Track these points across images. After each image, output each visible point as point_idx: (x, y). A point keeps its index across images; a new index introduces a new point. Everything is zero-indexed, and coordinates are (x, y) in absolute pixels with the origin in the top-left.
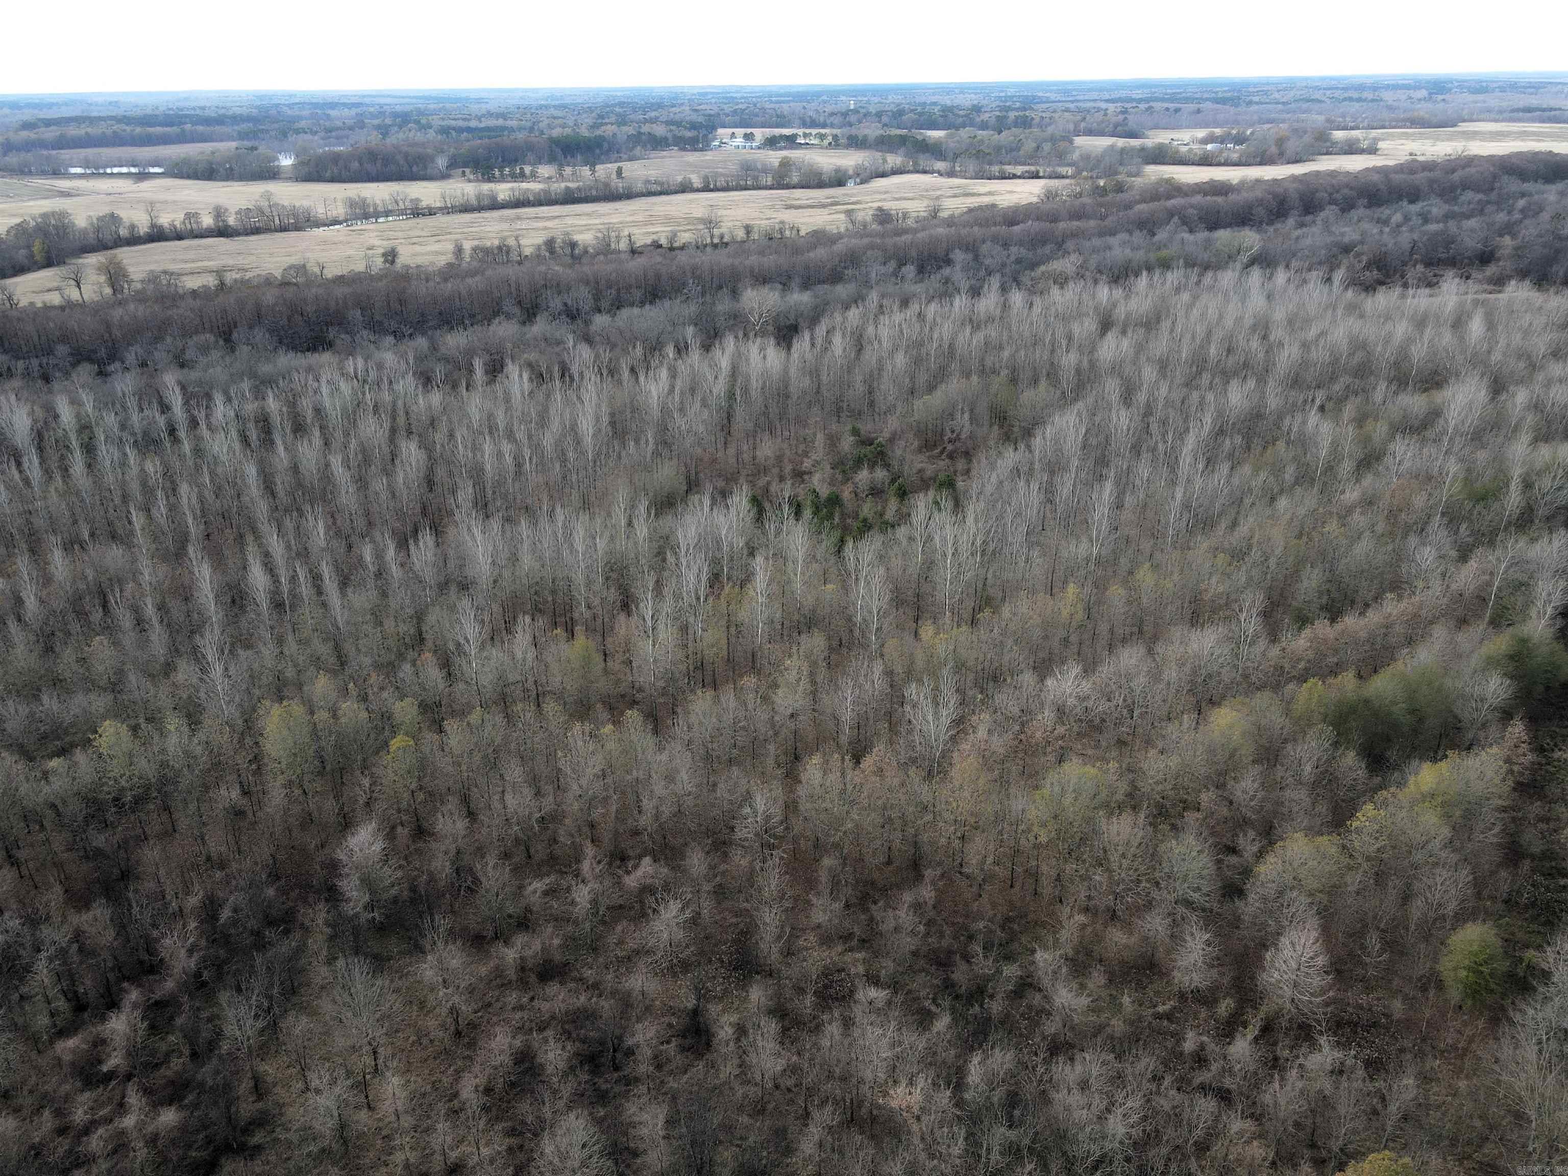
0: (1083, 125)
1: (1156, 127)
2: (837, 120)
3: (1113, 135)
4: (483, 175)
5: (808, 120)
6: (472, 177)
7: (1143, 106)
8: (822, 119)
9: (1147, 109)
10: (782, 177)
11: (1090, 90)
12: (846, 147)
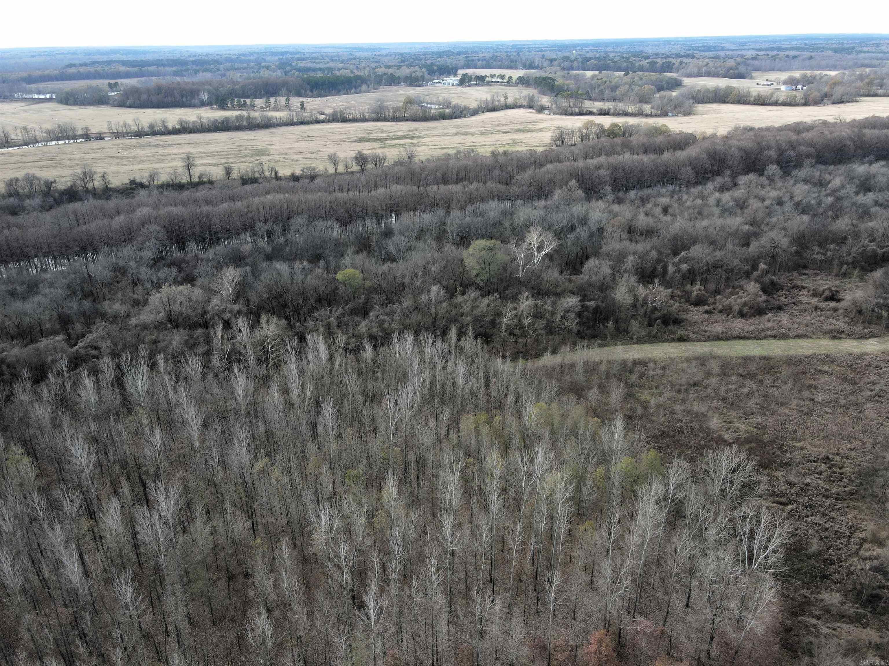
0: (704, 69)
3: (725, 76)
5: (527, 63)
12: (517, 84)
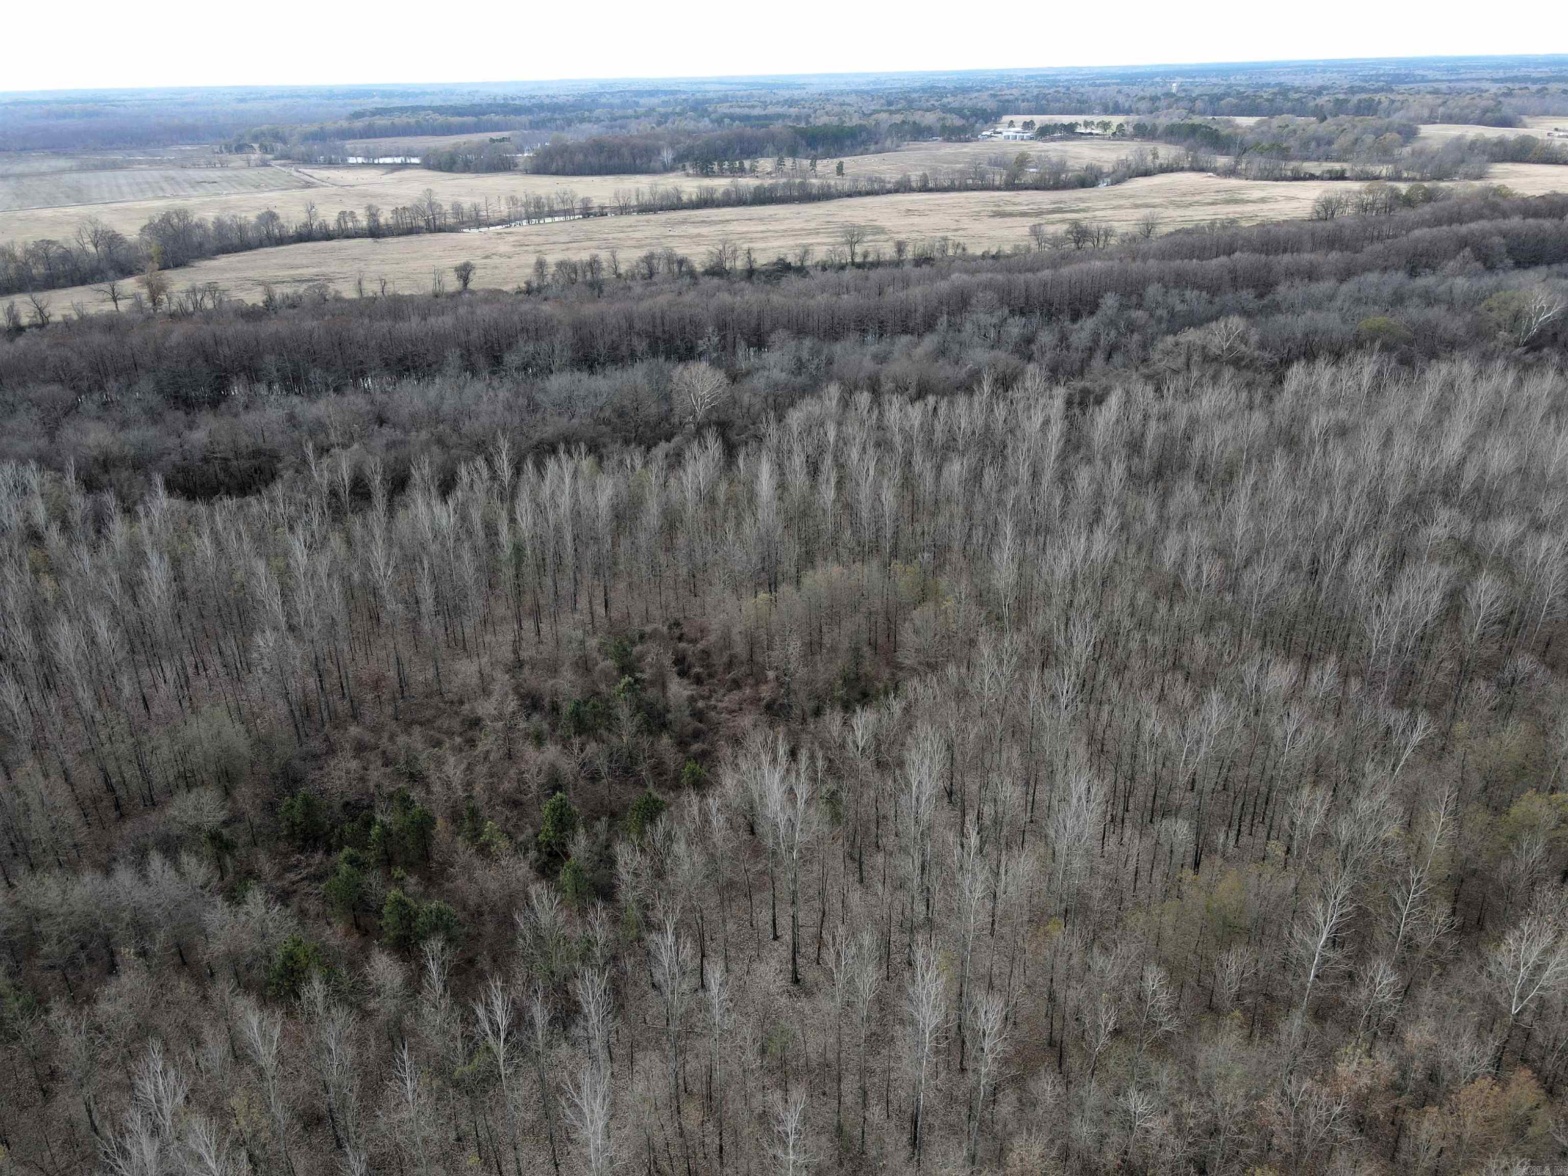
0: (1441, 110)
1: (1546, 113)
2: (1143, 105)
3: (1480, 122)
4: (702, 169)
5: (1111, 105)
6: (691, 172)
7: (1534, 88)
8: (1127, 105)
9: (1539, 91)
10: (1016, 176)
11: (1483, 68)
12: (1132, 137)
